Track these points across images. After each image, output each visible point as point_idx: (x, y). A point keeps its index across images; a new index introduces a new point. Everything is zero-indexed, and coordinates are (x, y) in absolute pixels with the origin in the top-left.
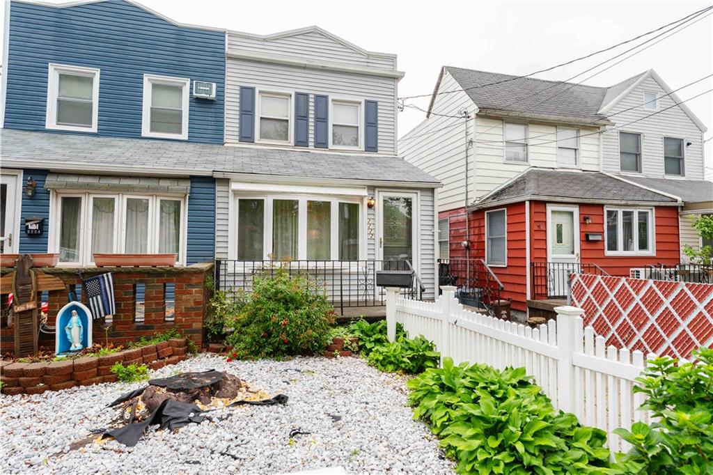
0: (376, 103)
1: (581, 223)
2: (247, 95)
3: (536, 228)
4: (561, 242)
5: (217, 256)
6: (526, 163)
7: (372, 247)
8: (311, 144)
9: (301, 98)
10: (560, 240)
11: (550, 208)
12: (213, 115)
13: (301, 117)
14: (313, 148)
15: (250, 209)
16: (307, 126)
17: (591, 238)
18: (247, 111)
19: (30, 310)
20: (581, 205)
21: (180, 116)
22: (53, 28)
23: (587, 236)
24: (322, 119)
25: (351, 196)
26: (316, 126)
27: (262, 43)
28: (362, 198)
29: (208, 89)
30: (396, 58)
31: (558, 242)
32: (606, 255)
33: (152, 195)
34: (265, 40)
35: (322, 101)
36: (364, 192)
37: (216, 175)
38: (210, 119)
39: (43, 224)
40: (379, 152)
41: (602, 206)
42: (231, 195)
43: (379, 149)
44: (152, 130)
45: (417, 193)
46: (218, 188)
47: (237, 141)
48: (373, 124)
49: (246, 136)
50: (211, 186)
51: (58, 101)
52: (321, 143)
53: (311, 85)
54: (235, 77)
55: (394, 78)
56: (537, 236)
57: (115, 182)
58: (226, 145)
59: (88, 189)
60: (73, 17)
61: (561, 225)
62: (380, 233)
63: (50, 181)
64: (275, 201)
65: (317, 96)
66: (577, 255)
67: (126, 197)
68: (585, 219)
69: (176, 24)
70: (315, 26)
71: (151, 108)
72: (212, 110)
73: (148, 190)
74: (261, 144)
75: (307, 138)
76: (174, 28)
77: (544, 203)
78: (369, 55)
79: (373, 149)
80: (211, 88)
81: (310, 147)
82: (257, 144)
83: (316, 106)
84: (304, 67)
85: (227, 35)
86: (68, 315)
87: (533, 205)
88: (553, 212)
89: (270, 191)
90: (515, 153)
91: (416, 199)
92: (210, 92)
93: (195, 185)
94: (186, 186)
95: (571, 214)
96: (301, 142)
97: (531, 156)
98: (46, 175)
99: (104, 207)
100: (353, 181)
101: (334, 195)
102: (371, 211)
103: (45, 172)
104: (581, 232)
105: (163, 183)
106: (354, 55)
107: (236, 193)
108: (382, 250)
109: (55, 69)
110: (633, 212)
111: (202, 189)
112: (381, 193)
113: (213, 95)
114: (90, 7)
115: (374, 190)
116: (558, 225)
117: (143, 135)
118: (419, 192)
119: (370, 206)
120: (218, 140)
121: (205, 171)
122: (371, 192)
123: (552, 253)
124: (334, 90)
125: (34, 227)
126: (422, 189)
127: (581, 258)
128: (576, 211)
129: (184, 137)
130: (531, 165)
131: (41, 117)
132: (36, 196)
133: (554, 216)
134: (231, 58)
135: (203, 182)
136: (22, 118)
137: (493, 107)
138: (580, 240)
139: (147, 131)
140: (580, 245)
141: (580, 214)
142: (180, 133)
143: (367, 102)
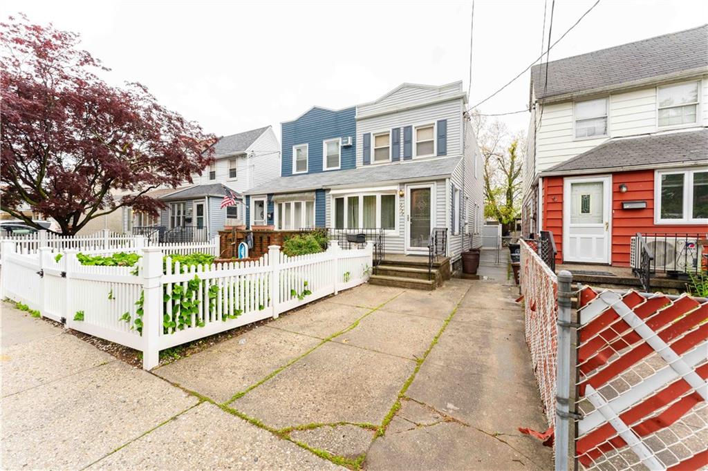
0: (445, 121)
1: (614, 192)
2: (367, 137)
3: (551, 201)
4: (588, 212)
5: (327, 227)
6: (604, 136)
7: (403, 221)
8: (402, 159)
9: (396, 131)
10: (585, 208)
11: (567, 182)
12: (351, 153)
13: (396, 143)
15: (339, 202)
16: (399, 148)
17: (626, 206)
18: (367, 148)
19: (234, 245)
20: (615, 174)
21: (338, 157)
22: (293, 130)
23: (622, 204)
24: (408, 142)
25: (389, 190)
26: (404, 147)
27: (374, 105)
28: (396, 191)
30: (462, 83)
31: (583, 212)
32: (655, 223)
33: (302, 200)
34: (376, 103)
35: (408, 129)
36: (396, 188)
37: (324, 188)
38: (350, 156)
39: (272, 215)
40: (448, 155)
41: (652, 171)
42: (331, 197)
43: (448, 152)
44: (328, 167)
46: (327, 194)
47: (362, 165)
48: (443, 136)
49: (366, 162)
50: (323, 193)
51: (297, 161)
52: (408, 157)
53: (398, 122)
54: (361, 129)
55: (460, 98)
56: (551, 208)
57: (290, 196)
58: (357, 168)
59: (283, 200)
60: (299, 123)
61: (589, 196)
62: (408, 211)
63: (274, 198)
64: (349, 198)
65: (405, 128)
66: (607, 224)
67: (294, 202)
68: (620, 187)
69: (335, 111)
70: (405, 83)
71: (327, 157)
72: (351, 151)
73: (300, 198)
74: (374, 164)
75: (399, 155)
76: (334, 113)
77: (561, 178)
78: (441, 89)
79: (443, 154)
80: (348, 140)
82: (372, 165)
83: (404, 134)
84: (397, 112)
85: (357, 108)
86: (241, 247)
87: (546, 181)
88: (572, 184)
89: (347, 193)
90: (589, 129)
91: (434, 187)
92: (347, 142)
93: (318, 193)
94: (314, 195)
95: (601, 183)
96: (396, 159)
98: (272, 196)
99: (288, 206)
100: (390, 181)
101: (378, 191)
102: (402, 199)
103: (272, 194)
104: (614, 201)
105: (306, 194)
106: (430, 92)
107: (333, 195)
108: (409, 223)
109: (295, 148)
110: (683, 174)
111: (320, 194)
112: (408, 186)
113: (350, 143)
114: (311, 112)
115: (404, 185)
116: (582, 196)
117: (324, 170)
118: (435, 182)
119: (402, 196)
120: (353, 166)
121: (319, 186)
122: (402, 187)
123: (572, 223)
124: (417, 120)
125: (270, 216)
126: (437, 181)
127: (613, 227)
128: (608, 181)
129: (339, 168)
130: (612, 137)
131: (291, 170)
132: (270, 204)
133: (575, 188)
134: (360, 120)
135: (321, 192)
136: (286, 171)
137: (556, 93)
138: (613, 210)
139: (325, 168)
140: (613, 214)
141: (614, 183)
142: (338, 166)
143: (439, 122)
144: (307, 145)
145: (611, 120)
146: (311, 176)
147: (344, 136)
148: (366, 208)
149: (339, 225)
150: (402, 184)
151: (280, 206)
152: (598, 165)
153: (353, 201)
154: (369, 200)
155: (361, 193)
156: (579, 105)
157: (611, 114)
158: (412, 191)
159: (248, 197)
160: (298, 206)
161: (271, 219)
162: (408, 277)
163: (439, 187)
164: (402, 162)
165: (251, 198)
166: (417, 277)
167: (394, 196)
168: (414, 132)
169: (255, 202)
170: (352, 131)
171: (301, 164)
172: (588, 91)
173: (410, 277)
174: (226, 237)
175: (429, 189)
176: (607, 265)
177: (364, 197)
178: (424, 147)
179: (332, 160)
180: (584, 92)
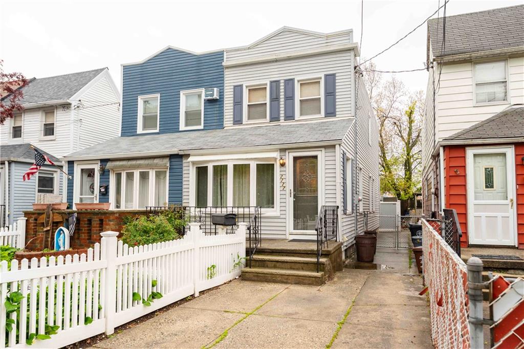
0: (334, 75)
1: (517, 165)
2: (238, 89)
3: (454, 174)
4: (492, 187)
5: (184, 205)
6: (505, 102)
7: (284, 197)
8: (282, 118)
9: (275, 84)
10: (489, 183)
11: (470, 152)
12: (218, 109)
13: (275, 99)
14: (283, 121)
15: (202, 172)
16: (279, 105)
18: (238, 103)
20: (517, 145)
21: (201, 113)
22: (139, 76)
24: (290, 98)
25: (266, 158)
26: (285, 104)
27: (248, 51)
28: (275, 159)
29: (212, 92)
30: (352, 32)
31: (487, 187)
33: (151, 169)
34: (249, 48)
35: (290, 82)
36: (276, 155)
37: (181, 153)
38: (216, 112)
39: (107, 188)
40: (337, 116)
42: (191, 165)
43: (337, 113)
44: (187, 125)
45: (321, 150)
46: (184, 161)
47: (232, 125)
48: (332, 93)
49: (238, 121)
50: (179, 160)
51: (143, 116)
52: (290, 117)
53: (278, 73)
54: (230, 80)
55: (350, 50)
56: (454, 182)
57: (134, 162)
58: (225, 128)
59: (124, 168)
60: (148, 67)
61: (492, 168)
62: (290, 185)
63: (109, 165)
64: (214, 167)
65: (286, 81)
66: (512, 200)
67: (139, 171)
68: (523, 160)
69: (196, 54)
70: (285, 26)
71: (186, 112)
72: (217, 106)
73: (148, 166)
74: (247, 124)
75: (279, 114)
76: (196, 57)
77: (463, 147)
78: (328, 37)
79: (332, 115)
80: (213, 92)
81: (281, 121)
82: (244, 125)
83: (285, 89)
84: (276, 61)
85: (225, 52)
87: (447, 150)
88: (475, 155)
89: (211, 160)
90: (489, 94)
91: (321, 155)
92: (212, 95)
93: (173, 160)
94: (166, 161)
95: (504, 155)
96: (275, 118)
97: (511, 93)
98: (107, 162)
99: (130, 176)
100: (268, 147)
101: (253, 158)
102: (283, 169)
103: (108, 160)
104: (517, 175)
105: (156, 161)
106: (316, 40)
107: (194, 163)
108: (292, 199)
109: (141, 99)
111: (176, 161)
112: (290, 153)
113: (216, 96)
114: (162, 54)
115: (285, 151)
116: (486, 169)
117: (180, 129)
118: (323, 149)
119: (283, 165)
120: (221, 126)
121: (174, 151)
122: (282, 154)
123: (476, 199)
124: (300, 72)
125: (103, 190)
126: (325, 147)
127: (518, 205)
128: (510, 152)
129: (201, 127)
130: (512, 104)
131: (135, 128)
132: (104, 173)
133: (478, 159)
134: (228, 67)
135: (177, 158)
136: (128, 129)
137: (453, 52)
138: (517, 184)
139: (182, 127)
140: (517, 189)
141: (516, 155)
142: (200, 124)
143: (326, 76)
144: (158, 95)
145: (510, 86)
146: (164, 137)
147: (209, 86)
148: (237, 180)
149: (201, 201)
150: (283, 150)
151: (119, 176)
152: (500, 134)
153: (220, 171)
154: (241, 170)
155: (230, 160)
156: (478, 67)
157: (511, 78)
158: (295, 159)
159: (71, 163)
160: (144, 176)
161: (105, 194)
162: (291, 268)
163: (328, 154)
164: (282, 122)
165: (75, 165)
166: (303, 269)
167: (273, 164)
168: (297, 86)
169: (82, 170)
170: (219, 81)
171: (149, 121)
172: (488, 52)
173: (294, 269)
174: (36, 220)
175: (316, 157)
176: (513, 247)
177: (235, 166)
178: (309, 105)
179: (192, 117)
180: (482, 53)
